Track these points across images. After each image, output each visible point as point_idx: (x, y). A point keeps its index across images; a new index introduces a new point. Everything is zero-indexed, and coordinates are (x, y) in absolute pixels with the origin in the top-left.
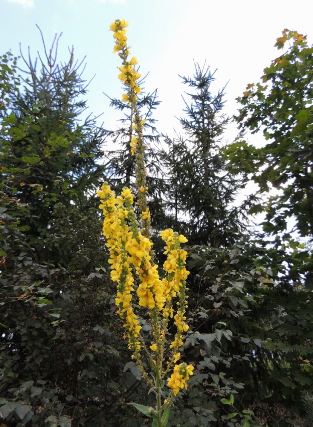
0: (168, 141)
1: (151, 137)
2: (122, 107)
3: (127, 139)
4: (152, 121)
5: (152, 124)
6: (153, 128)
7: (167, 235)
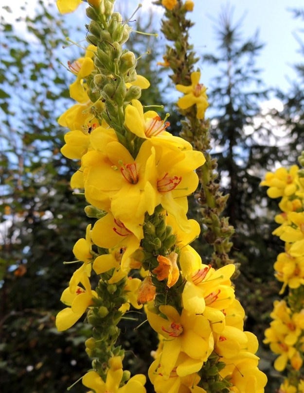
0: (280, 96)
1: (257, 95)
2: (215, 61)
3: (227, 100)
4: (255, 72)
5: (257, 76)
6: (259, 81)
7: (284, 183)
